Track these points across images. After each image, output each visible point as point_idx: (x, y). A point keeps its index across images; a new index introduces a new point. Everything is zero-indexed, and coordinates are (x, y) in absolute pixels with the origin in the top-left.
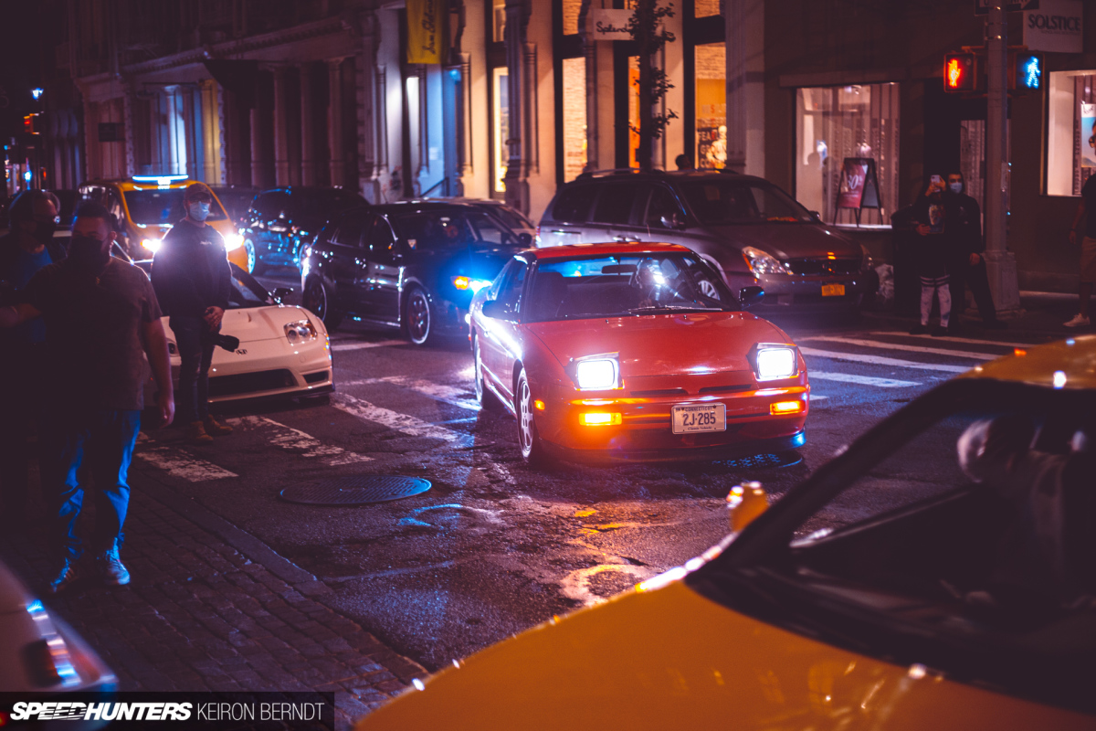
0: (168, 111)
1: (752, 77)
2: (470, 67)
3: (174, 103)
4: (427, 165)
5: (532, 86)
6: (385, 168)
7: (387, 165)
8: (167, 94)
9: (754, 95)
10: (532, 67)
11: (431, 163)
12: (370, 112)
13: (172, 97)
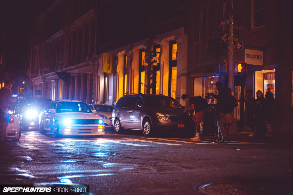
0: (52, 87)
1: (183, 75)
2: (119, 74)
3: (53, 85)
4: (108, 100)
5: (133, 79)
6: (98, 101)
7: (99, 100)
8: (52, 82)
9: (184, 79)
10: (133, 74)
11: (109, 100)
12: (95, 86)
13: (53, 83)
